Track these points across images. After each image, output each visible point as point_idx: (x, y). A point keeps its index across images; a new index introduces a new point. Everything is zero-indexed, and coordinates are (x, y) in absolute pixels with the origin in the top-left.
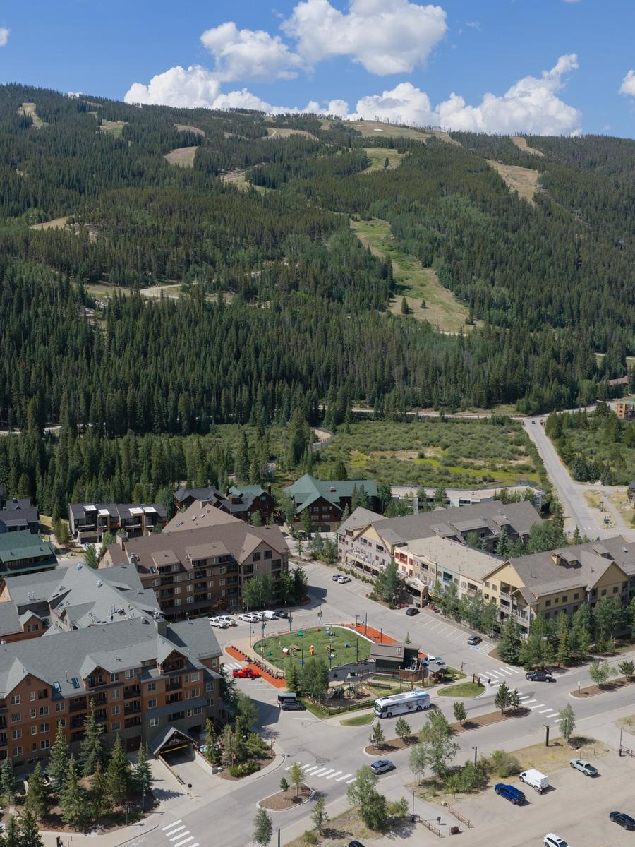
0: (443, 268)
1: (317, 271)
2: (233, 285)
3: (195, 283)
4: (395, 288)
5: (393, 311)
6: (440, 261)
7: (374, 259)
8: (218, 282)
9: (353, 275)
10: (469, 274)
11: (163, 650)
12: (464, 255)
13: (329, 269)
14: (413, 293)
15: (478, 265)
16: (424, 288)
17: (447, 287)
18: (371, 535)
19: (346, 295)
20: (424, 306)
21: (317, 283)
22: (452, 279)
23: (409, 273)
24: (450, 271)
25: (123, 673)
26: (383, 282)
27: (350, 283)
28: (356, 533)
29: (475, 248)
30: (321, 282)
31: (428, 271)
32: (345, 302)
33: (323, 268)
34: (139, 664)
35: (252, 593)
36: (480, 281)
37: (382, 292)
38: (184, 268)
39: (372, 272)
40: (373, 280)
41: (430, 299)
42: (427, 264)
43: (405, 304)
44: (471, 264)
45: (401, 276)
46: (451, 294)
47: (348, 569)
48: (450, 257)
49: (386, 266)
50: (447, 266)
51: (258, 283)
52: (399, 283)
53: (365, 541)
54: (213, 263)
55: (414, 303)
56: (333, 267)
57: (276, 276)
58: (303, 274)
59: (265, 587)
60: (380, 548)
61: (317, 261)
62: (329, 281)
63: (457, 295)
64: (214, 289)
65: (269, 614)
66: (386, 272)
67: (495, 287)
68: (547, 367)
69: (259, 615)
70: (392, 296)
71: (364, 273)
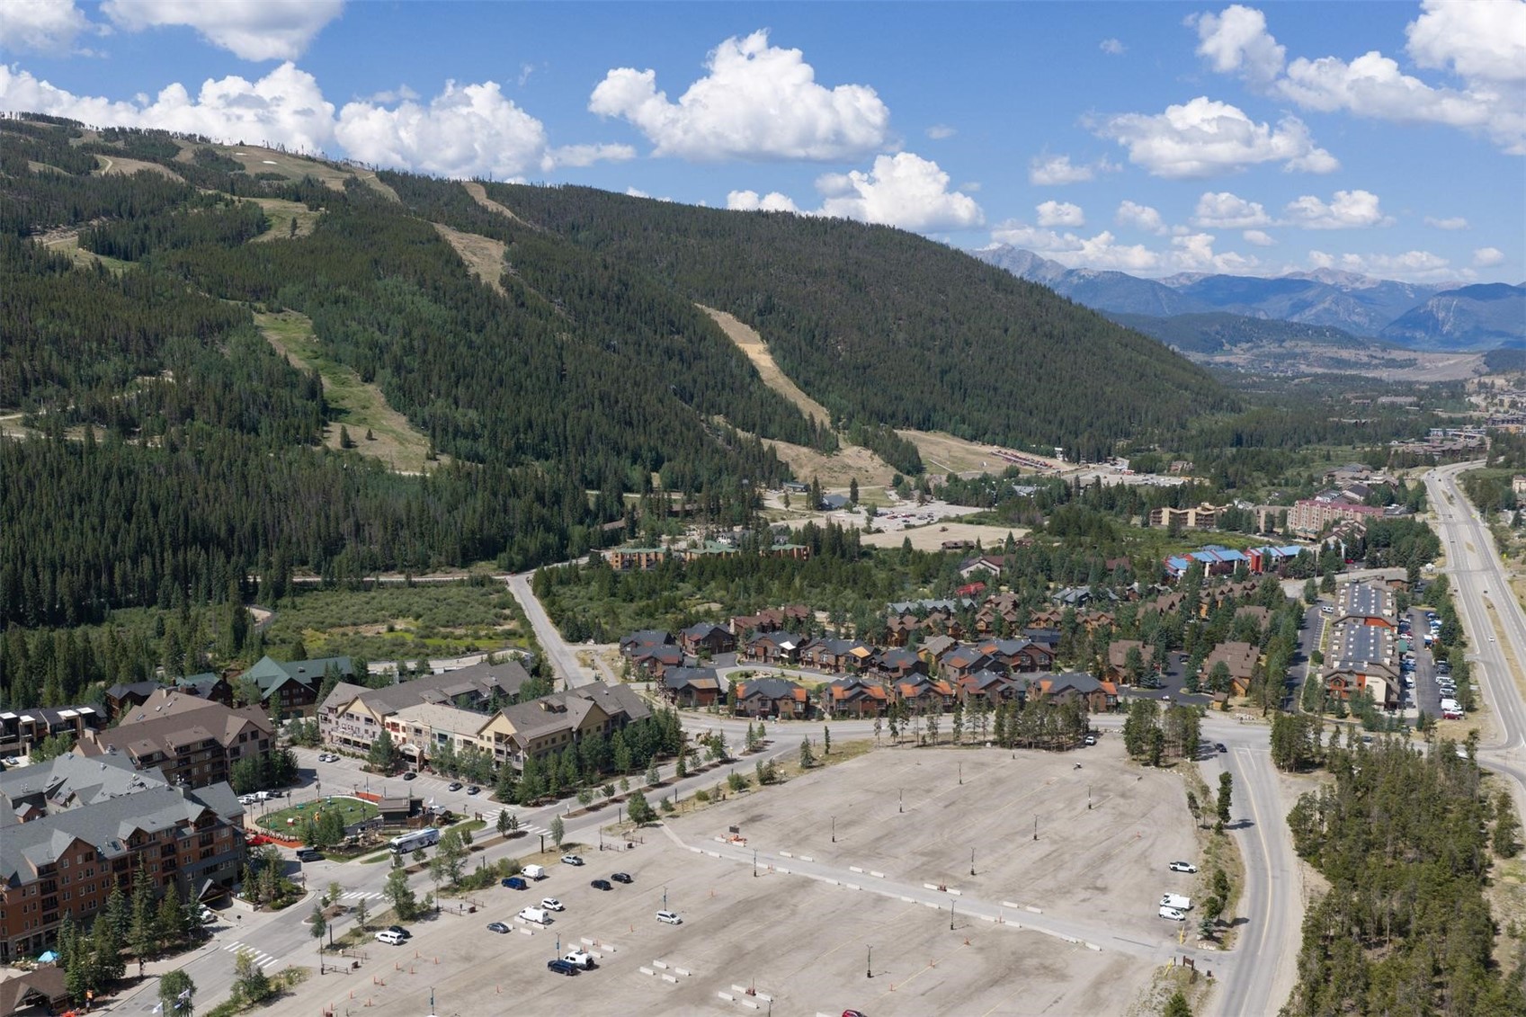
0: (390, 384)
1: (219, 392)
2: (99, 414)
3: (43, 412)
4: (329, 412)
5: (329, 444)
6: (385, 374)
7: (296, 372)
8: (76, 411)
9: (269, 397)
10: (425, 393)
11: (193, 812)
12: (416, 366)
13: (236, 388)
14: (352, 418)
15: (435, 379)
16: (368, 412)
17: (397, 409)
18: (359, 708)
19: (263, 424)
20: (370, 437)
21: (220, 408)
22: (403, 399)
23: (345, 391)
24: (400, 388)
25: (159, 832)
26: (312, 405)
27: (267, 407)
28: (340, 709)
29: (430, 356)
30: (226, 405)
31: (370, 387)
32: (263, 433)
33: (227, 386)
34: (172, 824)
35: (241, 776)
36: (440, 402)
37: (312, 420)
38: (20, 391)
39: (296, 392)
40: (298, 402)
41: (377, 426)
42: (368, 378)
43: (345, 435)
44: (427, 379)
45: (335, 395)
46: (404, 419)
47: (334, 748)
48: (398, 368)
49: (313, 383)
50: (395, 381)
51: (135, 411)
52: (333, 405)
53: (352, 716)
54: (64, 383)
55: (358, 433)
56: (239, 385)
57: (160, 399)
58: (198, 396)
59: (254, 768)
60: (369, 720)
61: (215, 378)
62: (237, 405)
63: (411, 421)
64: (72, 421)
65: (263, 795)
66: (314, 391)
67: (460, 409)
68: (530, 512)
69: (252, 796)
70: (325, 424)
71: (284, 393)
